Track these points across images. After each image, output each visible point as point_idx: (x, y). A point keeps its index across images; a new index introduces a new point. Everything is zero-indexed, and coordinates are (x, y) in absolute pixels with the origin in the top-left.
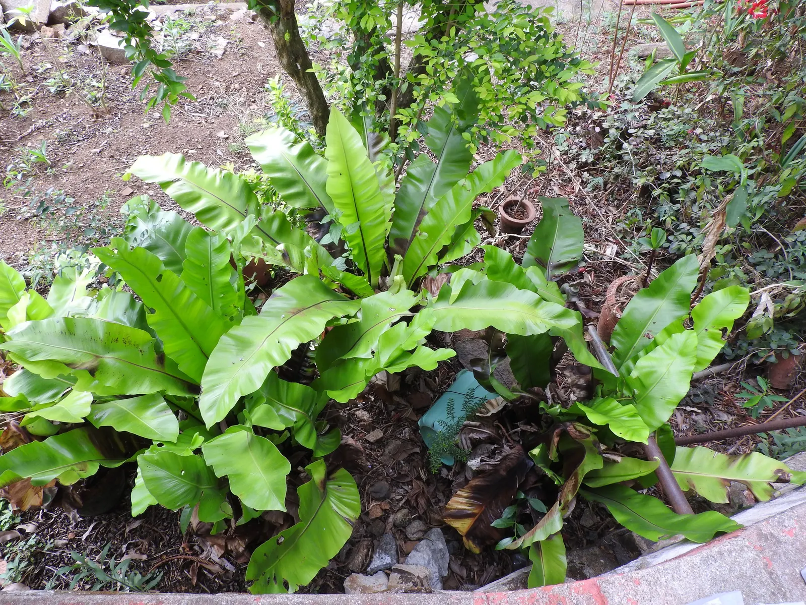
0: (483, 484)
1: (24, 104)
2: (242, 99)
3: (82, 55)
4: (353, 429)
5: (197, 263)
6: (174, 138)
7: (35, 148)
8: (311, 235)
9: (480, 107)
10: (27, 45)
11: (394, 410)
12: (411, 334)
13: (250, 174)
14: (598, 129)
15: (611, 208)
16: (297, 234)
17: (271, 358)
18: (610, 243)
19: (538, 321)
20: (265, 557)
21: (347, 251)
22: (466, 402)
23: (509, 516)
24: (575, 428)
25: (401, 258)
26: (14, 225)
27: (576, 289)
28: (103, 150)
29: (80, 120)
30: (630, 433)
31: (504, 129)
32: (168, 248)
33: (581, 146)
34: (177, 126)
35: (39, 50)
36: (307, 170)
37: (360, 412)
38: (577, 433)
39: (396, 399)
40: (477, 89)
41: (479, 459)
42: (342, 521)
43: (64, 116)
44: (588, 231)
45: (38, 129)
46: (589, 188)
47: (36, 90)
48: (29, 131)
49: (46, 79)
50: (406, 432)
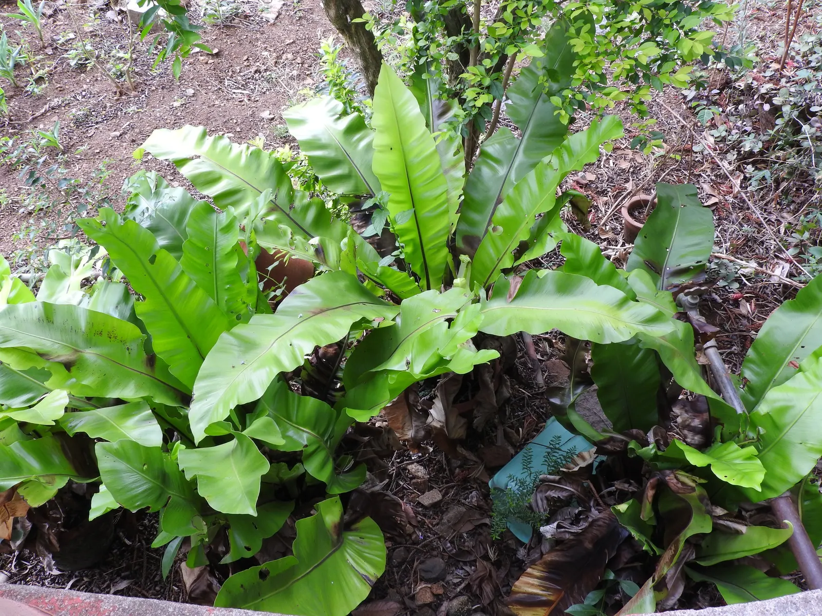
0: (561, 559)
1: (39, 80)
2: (295, 73)
3: (110, 22)
4: (404, 488)
5: (200, 245)
6: (208, 119)
7: (47, 131)
8: (355, 228)
9: (575, 64)
10: (49, 12)
11: (460, 467)
12: (453, 337)
13: (284, 153)
14: (767, 107)
15: (785, 215)
16: (338, 227)
17: (278, 362)
18: (781, 262)
19: (621, 326)
20: (242, 590)
21: (397, 248)
22: (549, 453)
23: (594, 603)
24: (676, 478)
25: (469, 259)
26: (15, 219)
27: (693, 298)
28: (125, 133)
29: (101, 98)
30: (739, 476)
31: (606, 91)
32: (172, 229)
33: (745, 131)
34: (214, 105)
35: (62, 18)
36: (356, 147)
37: (413, 466)
38: (680, 485)
39: (460, 450)
40: (572, 42)
41: (555, 524)
42: (358, 577)
43: (84, 93)
44: (750, 244)
45: (53, 109)
46: (753, 186)
47: (54, 64)
48: (43, 111)
49: (67, 51)
50: (474, 497)
